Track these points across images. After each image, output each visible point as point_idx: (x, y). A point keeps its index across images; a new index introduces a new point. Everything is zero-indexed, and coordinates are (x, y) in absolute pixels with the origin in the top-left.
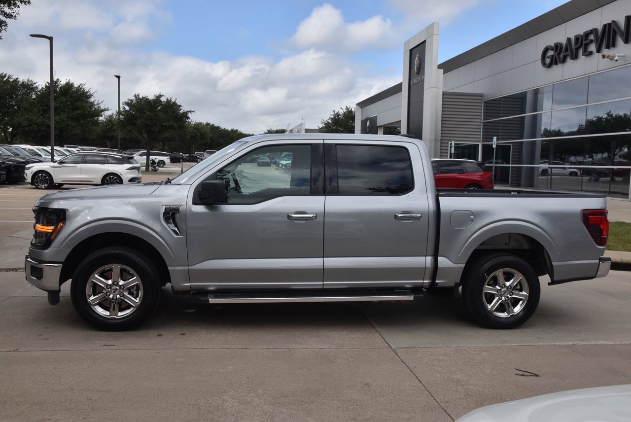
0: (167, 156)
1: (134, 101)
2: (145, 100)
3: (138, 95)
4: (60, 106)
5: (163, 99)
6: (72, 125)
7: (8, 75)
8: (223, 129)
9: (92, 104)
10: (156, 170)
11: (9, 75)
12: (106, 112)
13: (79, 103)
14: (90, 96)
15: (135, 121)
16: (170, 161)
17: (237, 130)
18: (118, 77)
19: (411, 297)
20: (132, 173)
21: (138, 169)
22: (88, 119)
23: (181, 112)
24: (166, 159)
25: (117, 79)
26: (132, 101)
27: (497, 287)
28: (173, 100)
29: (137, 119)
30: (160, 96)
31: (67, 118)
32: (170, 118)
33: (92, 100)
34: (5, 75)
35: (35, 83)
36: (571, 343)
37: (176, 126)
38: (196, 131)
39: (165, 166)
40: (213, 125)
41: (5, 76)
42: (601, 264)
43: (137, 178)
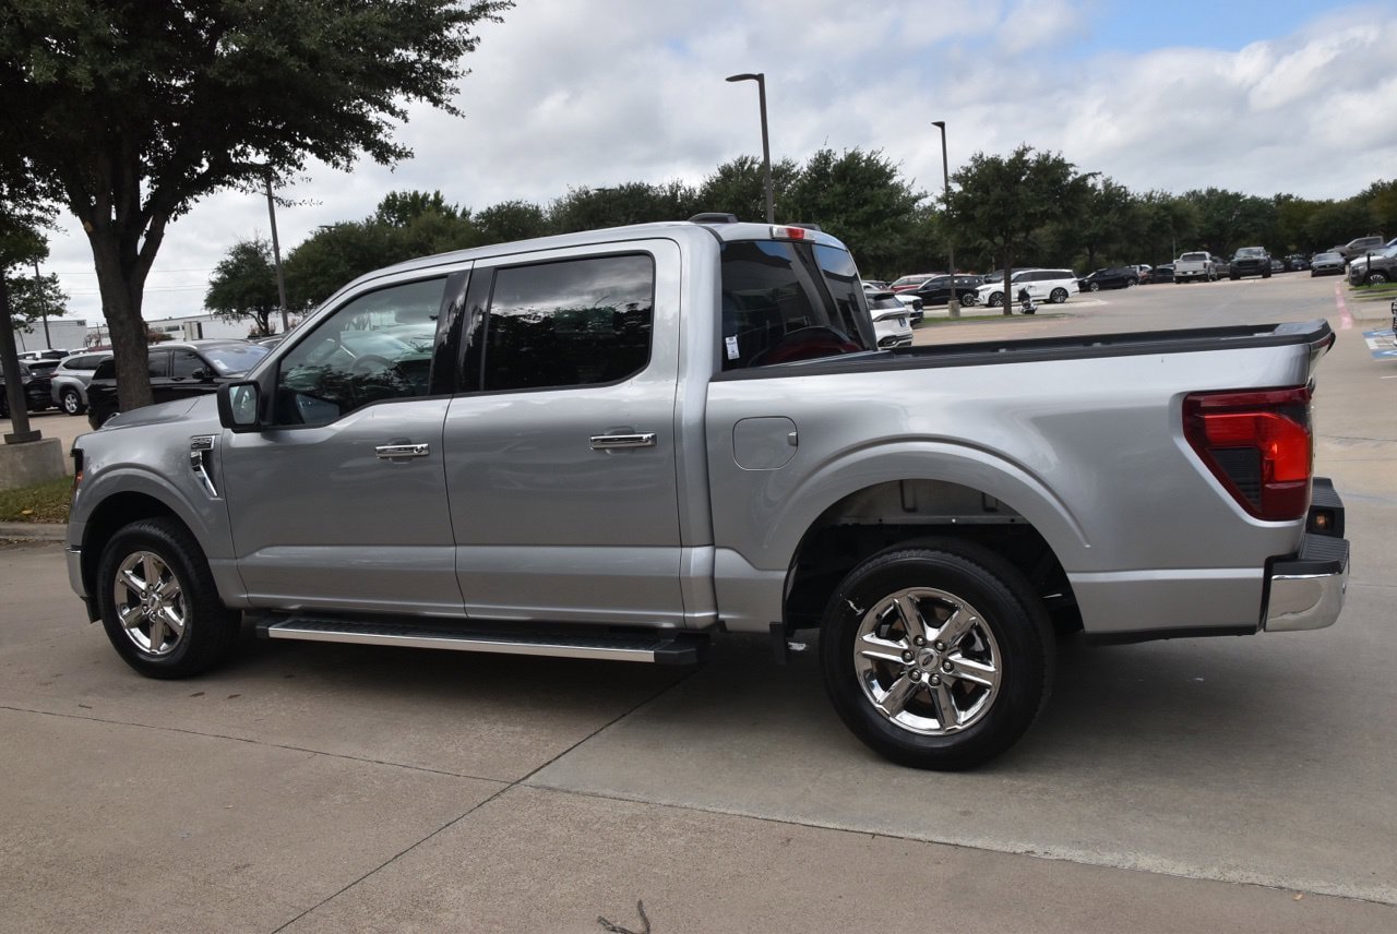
0: (1072, 277)
1: (974, 170)
2: (995, 164)
3: (981, 156)
4: (834, 203)
5: (1031, 156)
6: (856, 237)
7: (750, 158)
8: (1248, 197)
9: (897, 189)
10: (1032, 312)
11: (753, 158)
12: (920, 201)
13: (867, 191)
14: (890, 176)
15: (971, 212)
16: (1078, 289)
17: (1291, 196)
18: (941, 125)
19: (646, 655)
20: (889, 328)
21: (900, 317)
22: (886, 221)
23: (1070, 179)
24: (1070, 284)
25: (940, 129)
26: (969, 170)
27: (902, 642)
28: (1053, 156)
29: (974, 207)
30: (1026, 150)
31: (846, 223)
32: (1045, 196)
33: (896, 180)
34: (747, 158)
35: (794, 166)
36: (1021, 848)
37: (1058, 210)
38: (1163, 213)
39: (1067, 300)
40: (1224, 191)
41: (745, 162)
42: (1273, 584)
43: (894, 337)
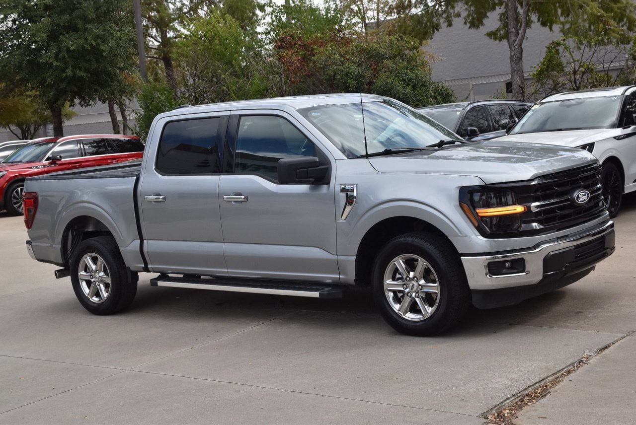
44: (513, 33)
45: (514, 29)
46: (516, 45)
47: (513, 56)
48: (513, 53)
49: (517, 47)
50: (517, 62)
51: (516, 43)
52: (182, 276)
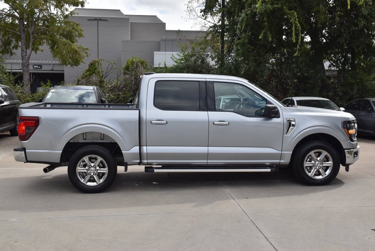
44: (25, 51)
45: (25, 49)
46: (27, 58)
47: (25, 63)
48: (25, 62)
49: (27, 59)
50: (27, 66)
51: (26, 57)
52: (160, 166)
